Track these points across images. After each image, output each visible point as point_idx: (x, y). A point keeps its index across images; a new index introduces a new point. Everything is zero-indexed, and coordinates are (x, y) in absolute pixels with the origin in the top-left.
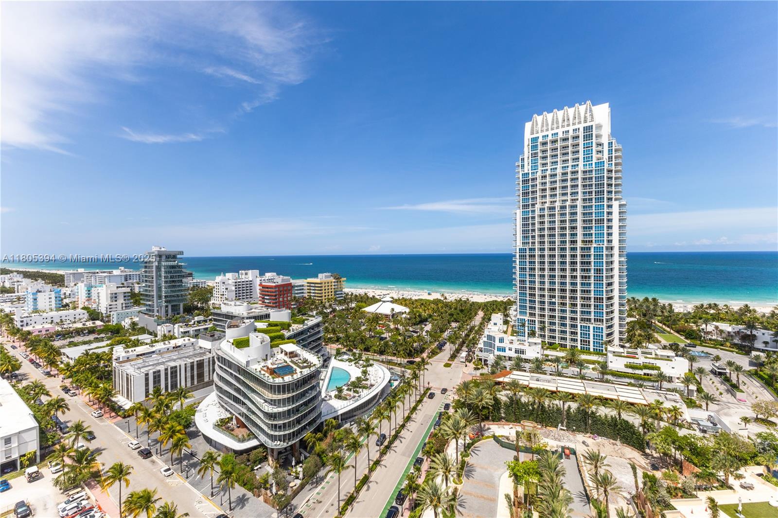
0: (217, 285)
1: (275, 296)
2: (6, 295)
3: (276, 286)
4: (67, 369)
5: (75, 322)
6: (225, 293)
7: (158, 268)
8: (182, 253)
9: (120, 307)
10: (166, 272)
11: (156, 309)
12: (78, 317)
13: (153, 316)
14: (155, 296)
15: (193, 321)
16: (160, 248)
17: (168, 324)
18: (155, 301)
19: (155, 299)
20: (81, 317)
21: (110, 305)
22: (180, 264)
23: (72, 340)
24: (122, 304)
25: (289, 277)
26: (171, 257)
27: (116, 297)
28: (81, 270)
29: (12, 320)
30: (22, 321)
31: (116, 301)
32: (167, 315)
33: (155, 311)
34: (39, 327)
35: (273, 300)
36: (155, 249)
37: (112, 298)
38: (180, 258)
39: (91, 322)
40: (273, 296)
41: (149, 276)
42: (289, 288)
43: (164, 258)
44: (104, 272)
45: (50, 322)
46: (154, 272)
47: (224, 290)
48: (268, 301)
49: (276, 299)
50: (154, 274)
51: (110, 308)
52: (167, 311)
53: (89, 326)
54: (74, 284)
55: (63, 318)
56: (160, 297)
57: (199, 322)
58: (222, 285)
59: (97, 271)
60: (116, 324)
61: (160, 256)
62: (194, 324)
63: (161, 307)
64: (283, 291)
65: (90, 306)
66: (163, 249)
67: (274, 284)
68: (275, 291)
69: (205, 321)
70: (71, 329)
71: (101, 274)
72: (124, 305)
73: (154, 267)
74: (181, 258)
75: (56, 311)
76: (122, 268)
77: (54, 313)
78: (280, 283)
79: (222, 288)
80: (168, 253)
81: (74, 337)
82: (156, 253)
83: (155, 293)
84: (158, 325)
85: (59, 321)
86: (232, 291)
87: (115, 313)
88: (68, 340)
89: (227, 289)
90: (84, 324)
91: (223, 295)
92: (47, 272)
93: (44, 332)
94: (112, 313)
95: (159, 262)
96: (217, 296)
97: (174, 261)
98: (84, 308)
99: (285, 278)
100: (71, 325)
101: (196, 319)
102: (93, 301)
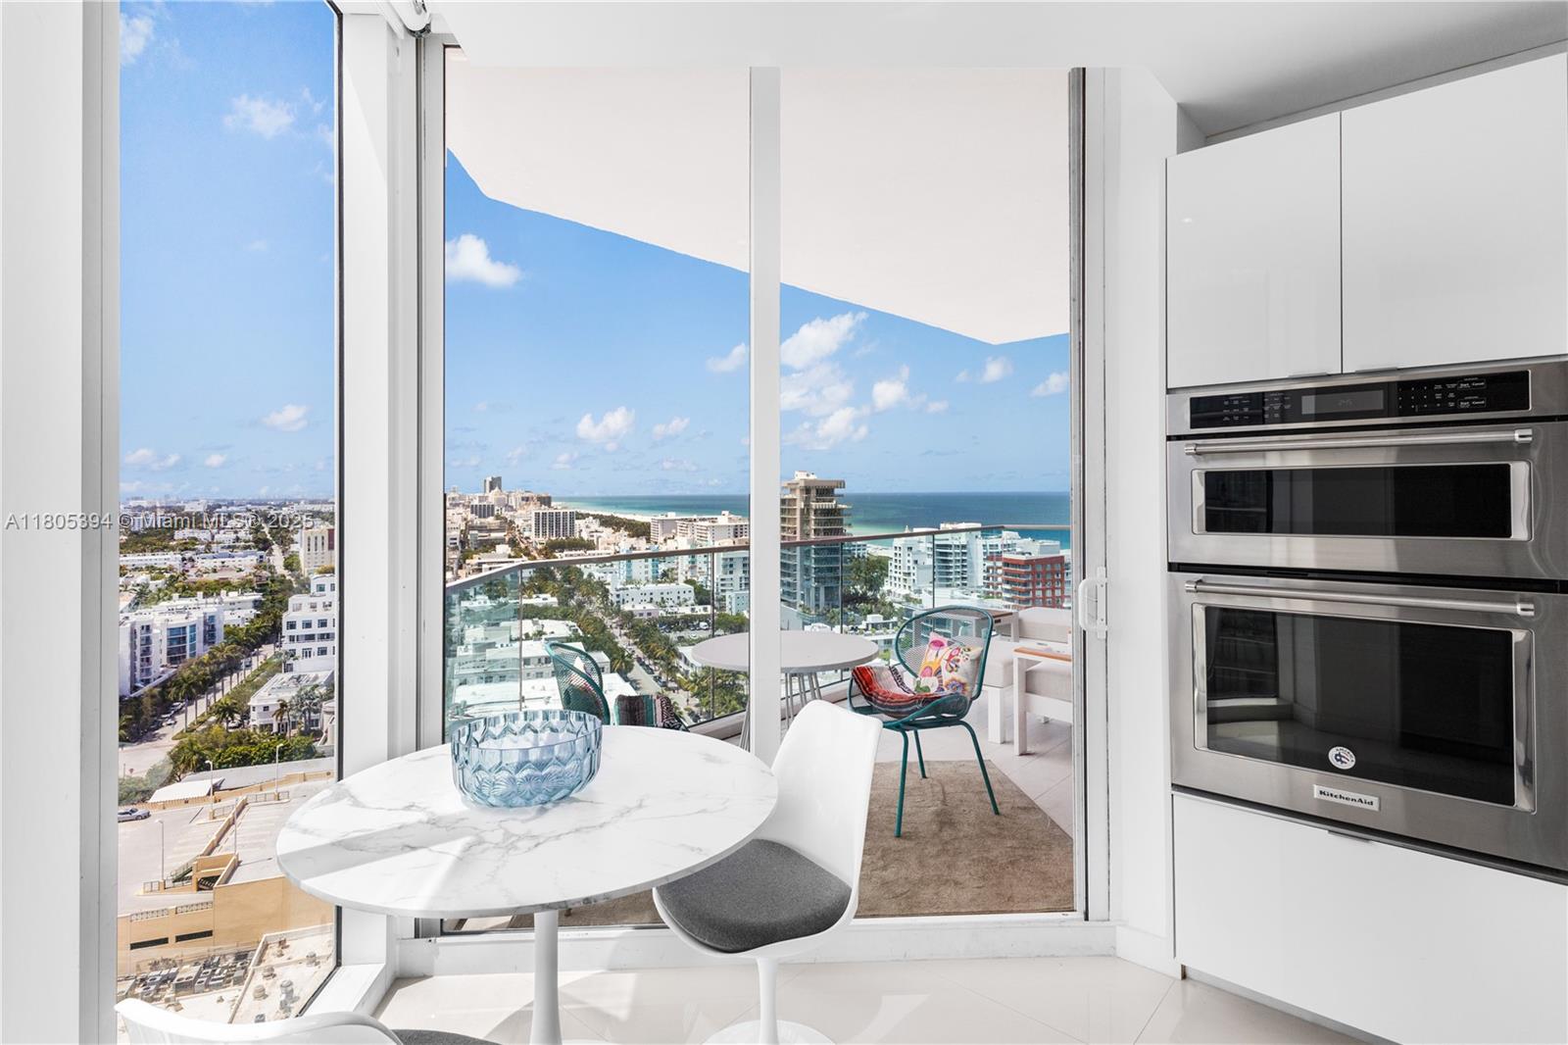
0: (898, 552)
1: (1025, 584)
2: (588, 552)
3: (1028, 563)
4: (695, 681)
5: (680, 605)
6: (912, 571)
7: (805, 512)
8: (841, 484)
9: (737, 583)
10: (817, 523)
11: (799, 592)
12: (682, 596)
13: (794, 605)
14: (798, 568)
15: (864, 623)
16: (808, 475)
17: (821, 625)
18: (798, 577)
19: (798, 573)
20: (687, 596)
21: (722, 580)
22: (840, 506)
23: (682, 634)
24: (741, 578)
25: (1058, 543)
26: (825, 492)
27: (731, 566)
28: (672, 515)
29: (607, 591)
30: (618, 596)
31: (731, 572)
32: (817, 606)
33: (799, 596)
34: (639, 608)
35: (1020, 592)
36: (800, 477)
37: (725, 566)
38: (839, 496)
39: (701, 607)
40: (1019, 584)
41: (789, 528)
42: (1058, 567)
43: (813, 493)
44: (704, 520)
45: (648, 600)
46: (798, 521)
47: (911, 564)
48: (1008, 596)
49: (1028, 592)
50: (798, 525)
51: (722, 585)
52: (817, 599)
53: (699, 613)
54: (662, 539)
55: (665, 596)
56: (806, 570)
57: (875, 626)
58: (907, 552)
59: (695, 517)
60: (738, 614)
61: (807, 490)
62: (866, 630)
63: (808, 590)
64: (1045, 572)
65: (695, 579)
66: (812, 477)
67: (1023, 558)
68: (1027, 574)
69: (886, 625)
70: (678, 616)
71: (700, 523)
72: (743, 582)
73: (798, 512)
74: (842, 496)
75: (653, 583)
76: (726, 513)
77: (651, 587)
78: (1036, 555)
79: (907, 560)
80: (820, 485)
81: (681, 630)
82: (802, 484)
83: (798, 563)
84: (804, 624)
85: (659, 600)
86: (926, 568)
87: (733, 595)
88: (678, 634)
89: (916, 562)
90: (693, 610)
91: (909, 574)
92: (622, 516)
93: (645, 617)
94: (727, 594)
95: (807, 501)
96: (897, 575)
97: (831, 501)
98: (687, 582)
99: (1047, 543)
100: (676, 609)
101: (871, 619)
102: (698, 570)
